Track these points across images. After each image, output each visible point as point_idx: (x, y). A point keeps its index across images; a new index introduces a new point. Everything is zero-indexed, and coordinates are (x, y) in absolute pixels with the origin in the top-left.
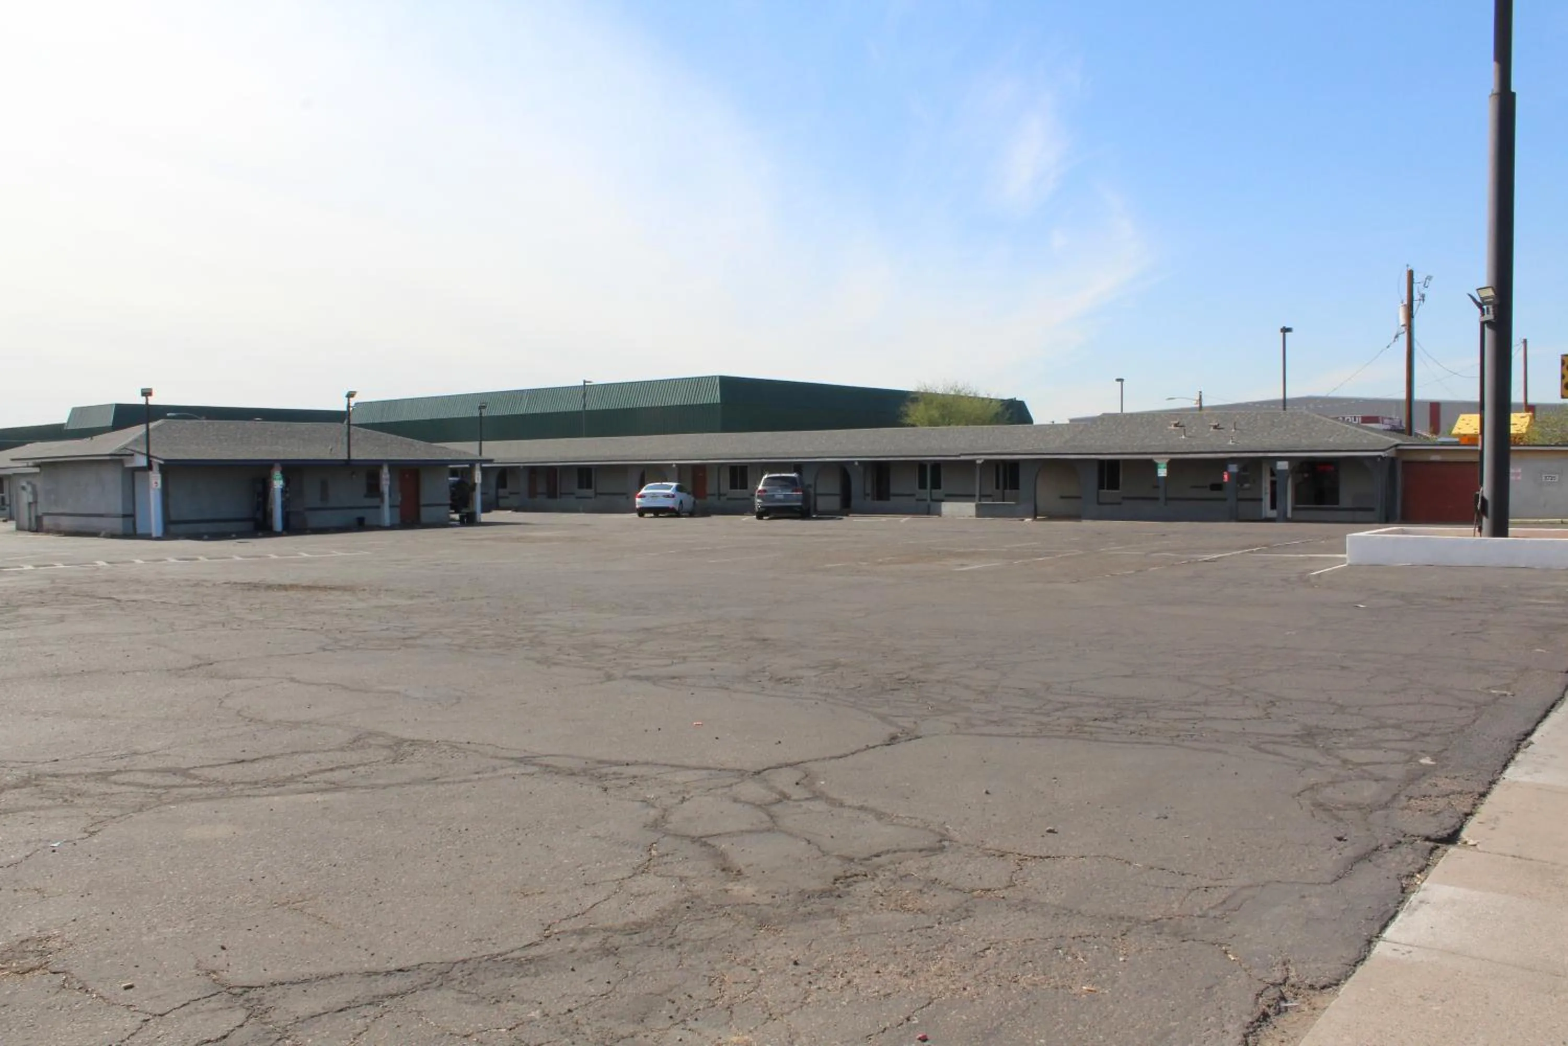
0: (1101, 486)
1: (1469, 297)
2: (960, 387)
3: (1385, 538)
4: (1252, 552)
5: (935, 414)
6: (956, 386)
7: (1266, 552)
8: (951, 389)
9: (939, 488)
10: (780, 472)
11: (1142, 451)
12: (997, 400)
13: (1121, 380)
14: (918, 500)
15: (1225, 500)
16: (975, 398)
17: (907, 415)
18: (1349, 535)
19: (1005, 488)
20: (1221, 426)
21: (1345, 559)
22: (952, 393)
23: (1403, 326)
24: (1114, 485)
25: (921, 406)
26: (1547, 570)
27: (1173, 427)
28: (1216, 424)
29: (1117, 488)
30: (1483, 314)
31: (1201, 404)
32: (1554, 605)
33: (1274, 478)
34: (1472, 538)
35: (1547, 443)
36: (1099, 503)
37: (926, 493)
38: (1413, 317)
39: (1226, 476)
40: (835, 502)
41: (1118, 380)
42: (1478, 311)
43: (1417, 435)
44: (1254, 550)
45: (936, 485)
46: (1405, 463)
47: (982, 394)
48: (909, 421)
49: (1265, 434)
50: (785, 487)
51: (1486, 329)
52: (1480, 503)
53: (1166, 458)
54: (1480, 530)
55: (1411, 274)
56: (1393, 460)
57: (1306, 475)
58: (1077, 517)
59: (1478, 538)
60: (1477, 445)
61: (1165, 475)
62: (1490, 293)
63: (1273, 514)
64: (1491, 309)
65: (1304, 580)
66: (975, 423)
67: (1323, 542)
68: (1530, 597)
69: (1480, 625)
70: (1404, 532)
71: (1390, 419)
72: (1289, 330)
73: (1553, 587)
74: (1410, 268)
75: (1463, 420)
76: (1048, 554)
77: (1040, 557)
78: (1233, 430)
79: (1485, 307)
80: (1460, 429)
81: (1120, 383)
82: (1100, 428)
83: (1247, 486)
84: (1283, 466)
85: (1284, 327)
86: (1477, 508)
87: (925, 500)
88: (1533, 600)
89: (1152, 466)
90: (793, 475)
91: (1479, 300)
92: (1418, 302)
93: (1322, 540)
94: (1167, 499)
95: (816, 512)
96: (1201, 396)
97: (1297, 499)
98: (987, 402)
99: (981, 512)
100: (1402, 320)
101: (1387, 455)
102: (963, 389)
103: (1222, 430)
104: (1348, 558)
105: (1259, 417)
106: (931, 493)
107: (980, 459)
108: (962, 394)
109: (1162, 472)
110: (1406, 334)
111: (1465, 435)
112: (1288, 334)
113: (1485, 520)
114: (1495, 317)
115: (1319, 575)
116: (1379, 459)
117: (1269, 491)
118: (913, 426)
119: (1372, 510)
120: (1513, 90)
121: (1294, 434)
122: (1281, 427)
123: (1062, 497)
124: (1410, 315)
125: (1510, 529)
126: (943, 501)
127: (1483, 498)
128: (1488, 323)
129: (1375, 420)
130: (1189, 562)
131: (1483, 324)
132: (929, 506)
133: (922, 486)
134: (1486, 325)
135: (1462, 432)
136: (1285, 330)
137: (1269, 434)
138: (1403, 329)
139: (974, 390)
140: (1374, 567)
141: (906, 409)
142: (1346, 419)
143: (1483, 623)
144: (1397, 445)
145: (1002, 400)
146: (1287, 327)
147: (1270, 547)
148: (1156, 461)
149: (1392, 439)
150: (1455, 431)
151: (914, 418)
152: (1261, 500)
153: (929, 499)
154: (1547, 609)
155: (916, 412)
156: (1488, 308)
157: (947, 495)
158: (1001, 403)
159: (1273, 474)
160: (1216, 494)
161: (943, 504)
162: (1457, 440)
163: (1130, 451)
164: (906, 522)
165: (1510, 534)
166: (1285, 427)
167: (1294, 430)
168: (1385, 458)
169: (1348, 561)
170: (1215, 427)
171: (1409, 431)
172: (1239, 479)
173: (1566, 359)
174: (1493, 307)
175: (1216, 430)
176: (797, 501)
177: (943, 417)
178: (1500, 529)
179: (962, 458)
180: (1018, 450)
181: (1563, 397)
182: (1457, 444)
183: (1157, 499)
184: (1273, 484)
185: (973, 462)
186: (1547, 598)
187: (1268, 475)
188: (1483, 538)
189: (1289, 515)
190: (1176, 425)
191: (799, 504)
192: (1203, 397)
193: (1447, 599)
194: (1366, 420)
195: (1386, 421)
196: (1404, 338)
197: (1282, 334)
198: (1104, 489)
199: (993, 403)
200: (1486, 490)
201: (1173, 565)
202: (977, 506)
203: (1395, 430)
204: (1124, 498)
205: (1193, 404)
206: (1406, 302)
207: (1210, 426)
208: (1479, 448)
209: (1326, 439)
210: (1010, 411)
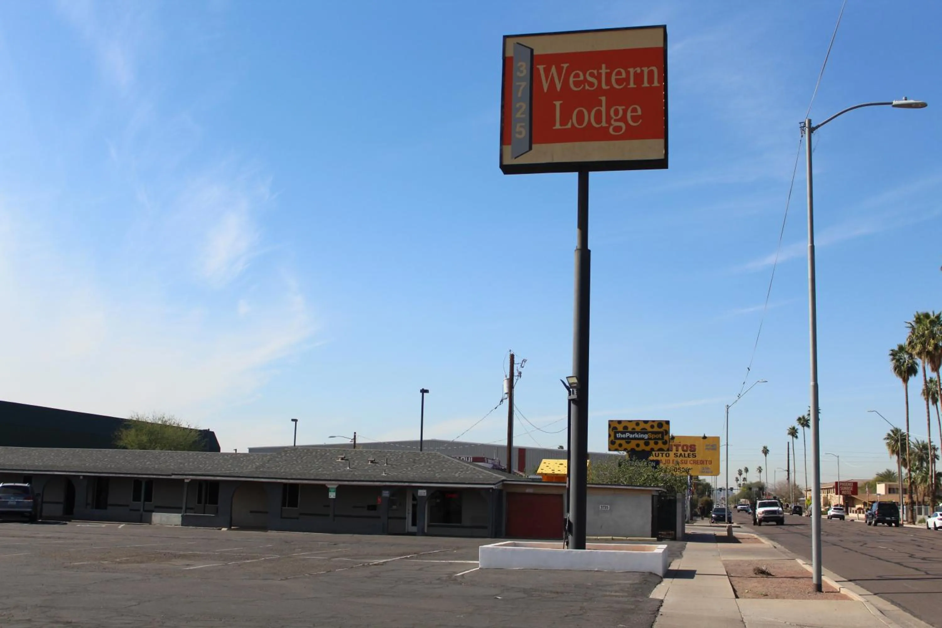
0: (284, 505)
1: (561, 382)
2: (166, 418)
3: (506, 549)
4: (407, 558)
5: (145, 438)
6: (164, 417)
7: (417, 558)
8: (159, 419)
9: (150, 501)
10: (15, 482)
11: (318, 478)
12: (196, 431)
13: (295, 420)
14: (131, 510)
15: (379, 517)
16: (179, 428)
17: (120, 439)
18: (480, 547)
19: (206, 503)
20: (376, 461)
21: (478, 564)
22: (160, 422)
23: (506, 393)
24: (293, 503)
25: (133, 432)
26: (612, 572)
27: (340, 460)
28: (373, 459)
29: (296, 506)
30: (570, 395)
31: (355, 442)
32: (622, 597)
33: (415, 502)
34: (563, 549)
35: (601, 482)
36: (282, 518)
37: (139, 504)
38: (513, 388)
39: (379, 500)
40: (59, 510)
41: (293, 420)
42: (567, 392)
43: (515, 473)
44: (408, 556)
45: (148, 498)
46: (509, 494)
47: (184, 425)
48: (121, 443)
49: (409, 469)
50: (16, 495)
51: (572, 405)
52: (567, 525)
53: (335, 484)
54: (567, 544)
55: (512, 357)
56: (500, 491)
57: (438, 501)
58: (264, 528)
59: (566, 550)
60: (566, 483)
61: (334, 497)
62: (575, 380)
63: (414, 529)
64: (575, 392)
65: (452, 579)
66: (176, 449)
67: (455, 551)
68: (606, 591)
69: (580, 610)
70: (515, 545)
71: (493, 460)
72: (427, 391)
73: (619, 584)
74: (512, 353)
75: (545, 463)
76: (253, 558)
77: (248, 560)
78: (386, 465)
79: (571, 390)
80: (542, 469)
81: (294, 422)
82: (284, 458)
83: (394, 507)
84: (422, 493)
85: (423, 389)
86: (566, 528)
87: (139, 510)
88: (608, 593)
89: (325, 489)
90: (26, 485)
91: (567, 384)
92: (517, 377)
93: (454, 550)
94: (335, 516)
95: (41, 517)
96: (355, 436)
97: (431, 519)
98: (188, 432)
99: (186, 522)
100: (506, 390)
101: (496, 488)
102: (169, 420)
103: (377, 465)
104: (480, 563)
105: (404, 456)
106: (144, 505)
107: (187, 479)
108: (168, 424)
109: (332, 495)
110: (508, 400)
111: (546, 474)
112: (425, 394)
113: (570, 537)
114: (578, 396)
115: (463, 575)
116: (491, 491)
117: (411, 512)
118: (125, 448)
119: (485, 528)
120: (589, 248)
121: (430, 469)
122: (421, 464)
123: (251, 512)
124: (511, 386)
125: (587, 544)
126: (153, 511)
127: (569, 521)
128: (573, 400)
129: (482, 460)
130: (364, 565)
131: (570, 401)
132: (141, 515)
133: (136, 498)
134: (572, 402)
135: (544, 472)
136: (424, 391)
137: (412, 469)
138: (506, 396)
139: (177, 422)
140: (499, 570)
141: (120, 434)
142: (461, 458)
143: (582, 608)
144: (503, 481)
145: (200, 431)
146: (425, 389)
147: (419, 555)
148: (329, 486)
149: (500, 476)
150: (539, 471)
151: (126, 441)
152: (405, 518)
153: (142, 510)
154: (621, 599)
155: (129, 436)
156: (573, 391)
157: (156, 507)
158: (199, 433)
159: (414, 498)
160: (372, 513)
161: (154, 514)
162: (540, 477)
163: (307, 477)
164: (122, 527)
165: (586, 547)
166: (423, 464)
167: (430, 467)
168: (495, 489)
169: (480, 566)
170: (372, 462)
171: (509, 470)
172: (391, 502)
173: (611, 423)
174: (577, 390)
175: (373, 464)
176: (28, 507)
177: (150, 441)
178: (580, 544)
179: (173, 477)
180: (219, 472)
181: (610, 450)
182: (540, 481)
183: (328, 515)
184: (414, 506)
185: (183, 480)
186: (616, 592)
187: (411, 498)
188: (569, 550)
189: (426, 531)
190: (342, 459)
191: (29, 510)
192: (357, 437)
193: (554, 593)
194: (476, 460)
195: (490, 461)
196: (506, 402)
197: (421, 394)
198: (286, 507)
199: (193, 433)
200: (571, 516)
201: (352, 567)
202: (182, 516)
203: (496, 468)
204: (301, 514)
205: (348, 441)
206: (508, 377)
207: (369, 461)
208: (567, 485)
209: (453, 474)
210: (206, 440)
